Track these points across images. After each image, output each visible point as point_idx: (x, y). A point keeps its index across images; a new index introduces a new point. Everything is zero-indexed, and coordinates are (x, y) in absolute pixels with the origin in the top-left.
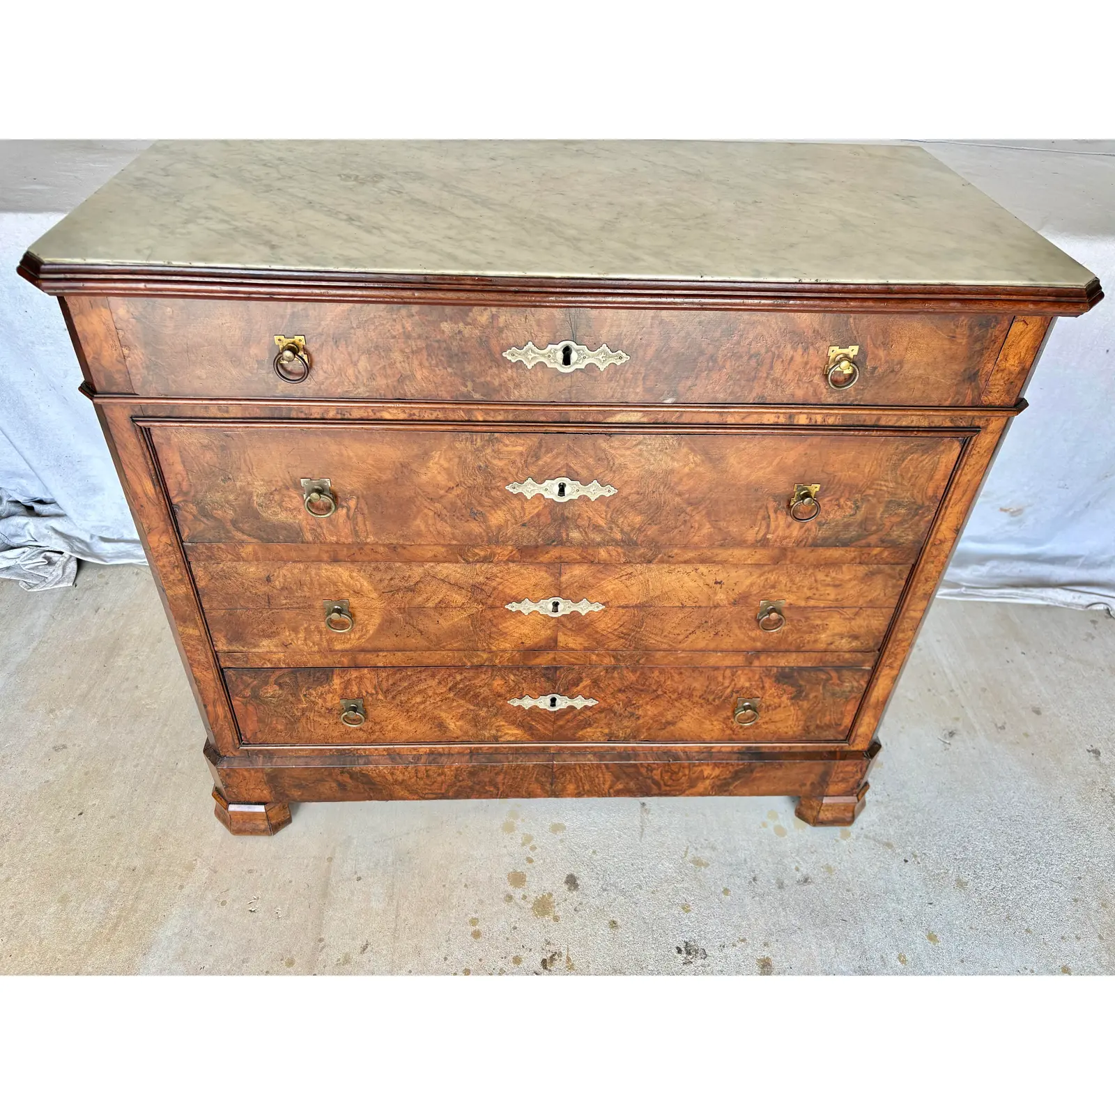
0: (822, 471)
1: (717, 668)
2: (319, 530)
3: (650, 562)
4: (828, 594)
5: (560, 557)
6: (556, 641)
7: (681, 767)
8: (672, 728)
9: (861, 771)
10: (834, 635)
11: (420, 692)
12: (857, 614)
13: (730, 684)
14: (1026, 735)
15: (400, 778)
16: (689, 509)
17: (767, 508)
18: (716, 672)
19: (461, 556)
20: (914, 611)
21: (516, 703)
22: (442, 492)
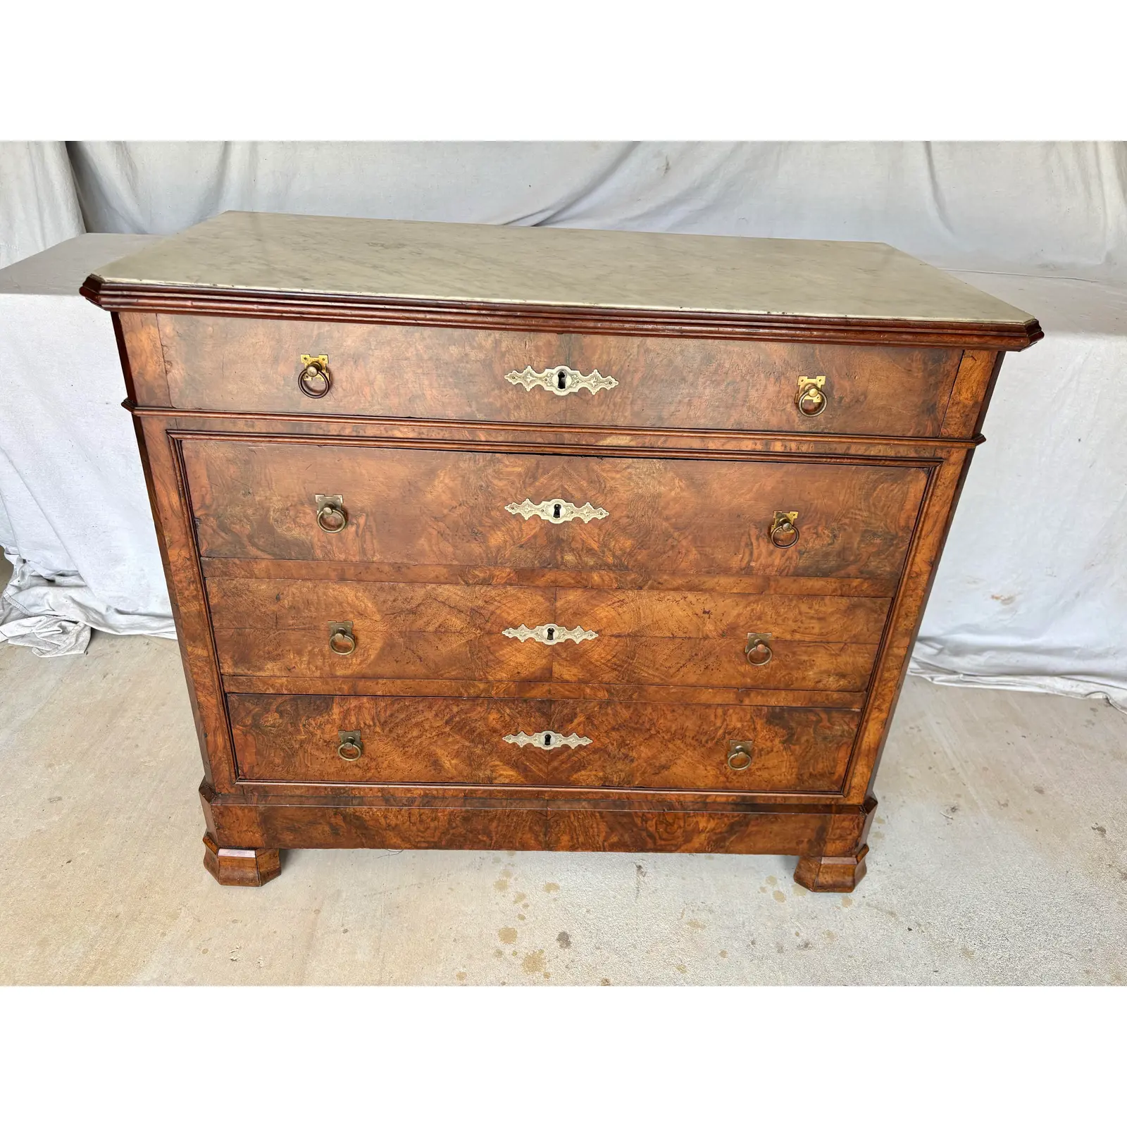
0: (800, 498)
1: (709, 706)
2: (329, 547)
3: (641, 588)
4: (813, 628)
5: (554, 582)
6: (550, 671)
7: (677, 817)
8: (666, 772)
9: (858, 827)
10: (822, 672)
11: (417, 725)
12: (842, 649)
13: (722, 723)
14: (1029, 812)
15: (394, 822)
16: (676, 534)
17: (749, 535)
18: (707, 710)
19: (461, 577)
20: (898, 648)
21: (510, 740)
22: (446, 511)
